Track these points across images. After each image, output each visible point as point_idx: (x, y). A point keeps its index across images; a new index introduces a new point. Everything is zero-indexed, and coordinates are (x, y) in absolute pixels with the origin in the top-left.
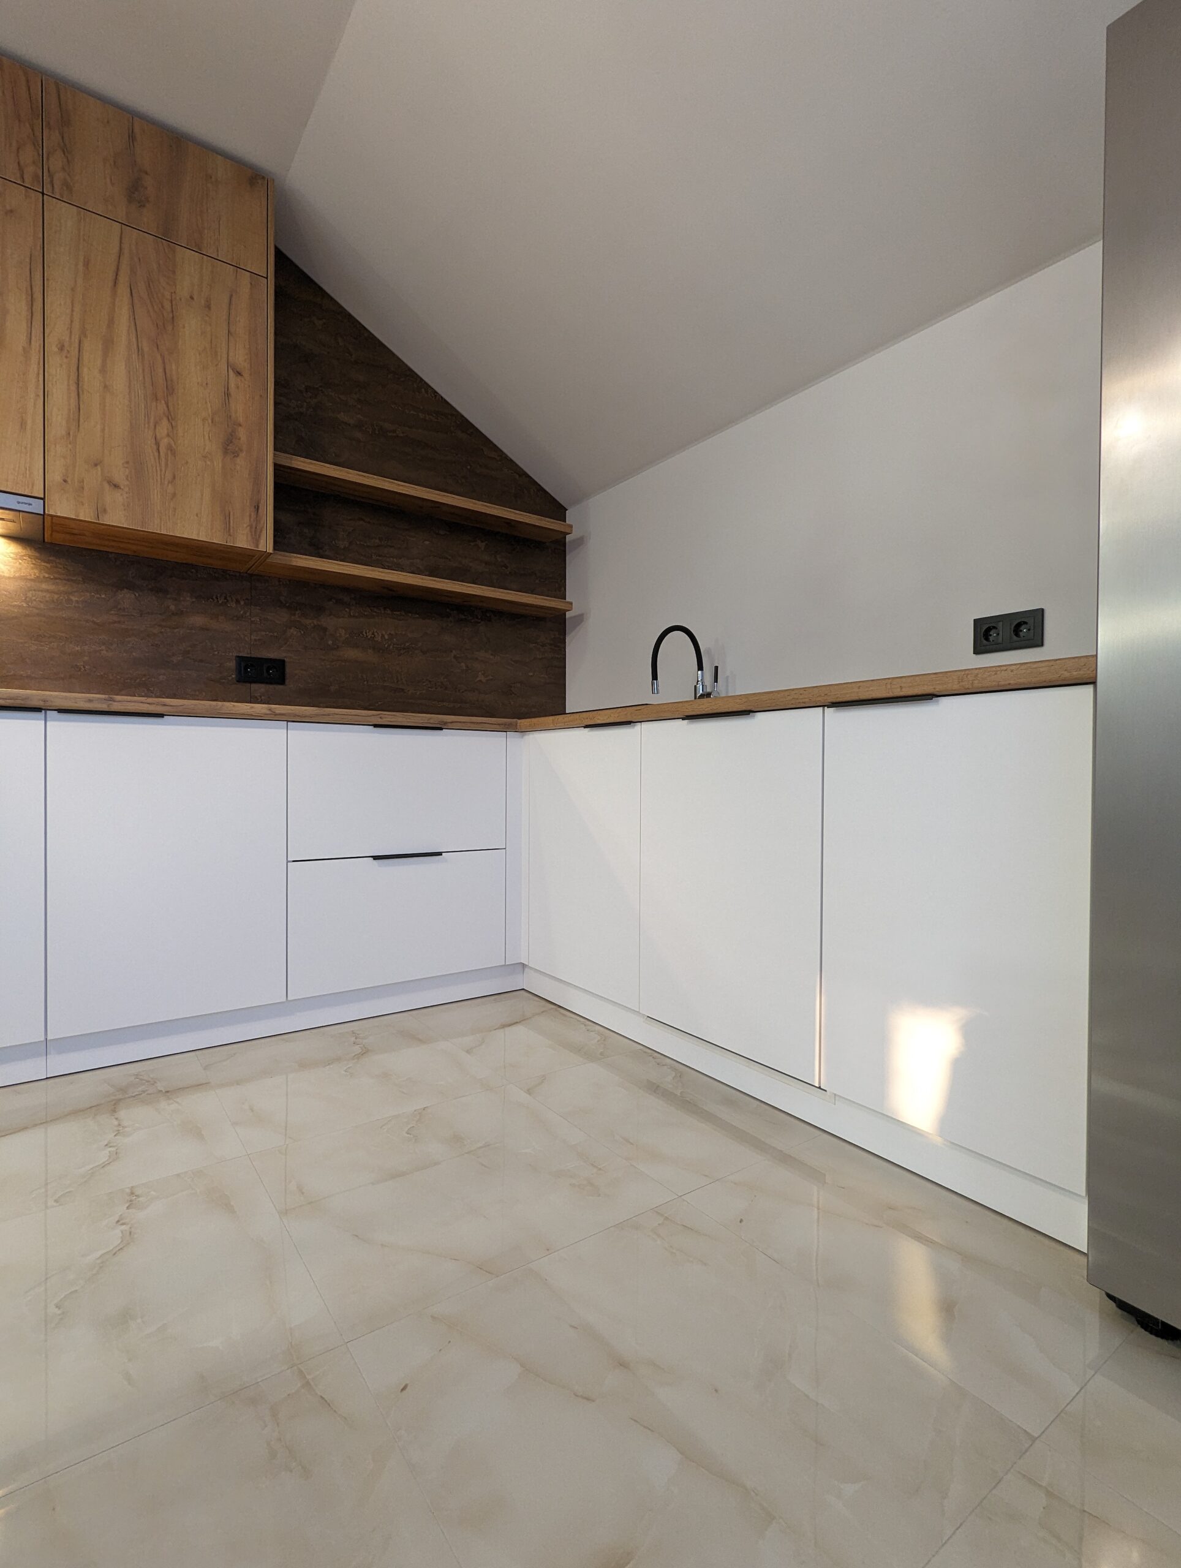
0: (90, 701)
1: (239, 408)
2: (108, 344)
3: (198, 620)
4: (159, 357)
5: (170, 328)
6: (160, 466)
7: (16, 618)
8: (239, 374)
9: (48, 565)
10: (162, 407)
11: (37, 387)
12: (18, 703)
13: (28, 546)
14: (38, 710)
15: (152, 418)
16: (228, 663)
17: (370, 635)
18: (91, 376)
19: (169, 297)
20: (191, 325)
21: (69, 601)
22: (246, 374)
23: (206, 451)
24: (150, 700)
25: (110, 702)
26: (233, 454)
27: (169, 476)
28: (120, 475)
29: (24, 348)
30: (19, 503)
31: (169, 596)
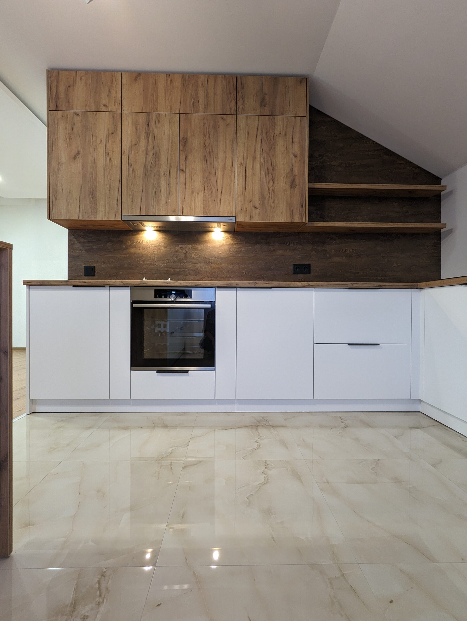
0: (249, 284)
1: (296, 170)
2: (254, 158)
3: (280, 252)
4: (270, 158)
5: (273, 147)
6: (270, 198)
7: (227, 258)
8: (296, 156)
9: (236, 239)
10: (271, 176)
11: (234, 180)
12: (230, 285)
13: (231, 234)
14: (234, 287)
15: (267, 181)
16: (290, 267)
17: (344, 251)
18: (249, 172)
19: (273, 136)
20: (280, 144)
21: (241, 250)
22: (298, 156)
23: (285, 188)
24: (267, 282)
25: (256, 284)
26: (294, 187)
27: (272, 201)
28: (257, 204)
29: (231, 168)
30: (229, 219)
31: (271, 245)
